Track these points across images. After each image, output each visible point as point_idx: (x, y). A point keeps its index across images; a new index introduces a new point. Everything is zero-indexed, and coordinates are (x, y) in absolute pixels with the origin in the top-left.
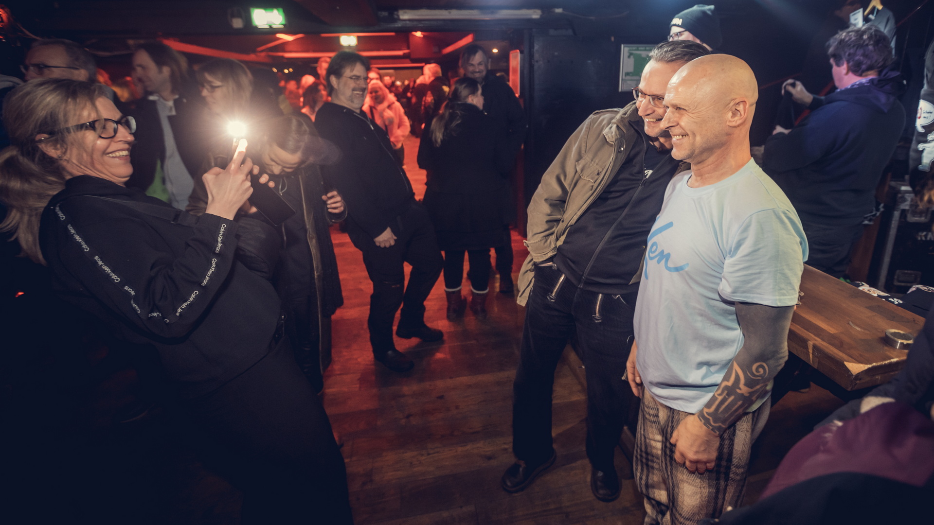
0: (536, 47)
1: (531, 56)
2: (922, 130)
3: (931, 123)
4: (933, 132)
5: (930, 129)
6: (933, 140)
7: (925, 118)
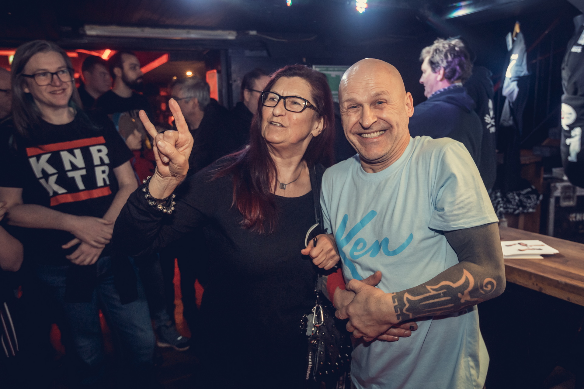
0: (234, 67)
1: (229, 76)
2: (566, 128)
3: (573, 122)
4: (574, 129)
5: (572, 127)
6: (576, 135)
7: (567, 118)
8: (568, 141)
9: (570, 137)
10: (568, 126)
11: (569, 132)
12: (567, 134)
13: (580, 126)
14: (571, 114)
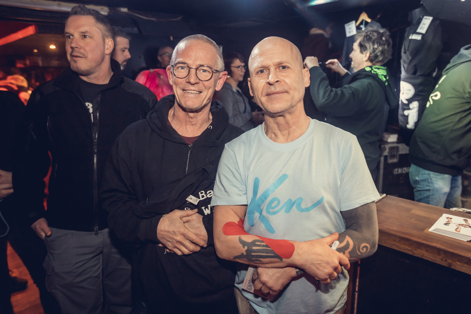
2: (406, 102)
3: (412, 97)
4: (412, 102)
5: (410, 101)
6: (414, 108)
7: (407, 93)
8: (406, 113)
9: (409, 109)
10: (407, 100)
11: (408, 105)
12: (405, 107)
13: (417, 100)
14: (410, 90)
